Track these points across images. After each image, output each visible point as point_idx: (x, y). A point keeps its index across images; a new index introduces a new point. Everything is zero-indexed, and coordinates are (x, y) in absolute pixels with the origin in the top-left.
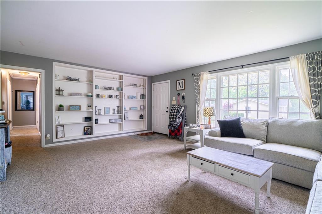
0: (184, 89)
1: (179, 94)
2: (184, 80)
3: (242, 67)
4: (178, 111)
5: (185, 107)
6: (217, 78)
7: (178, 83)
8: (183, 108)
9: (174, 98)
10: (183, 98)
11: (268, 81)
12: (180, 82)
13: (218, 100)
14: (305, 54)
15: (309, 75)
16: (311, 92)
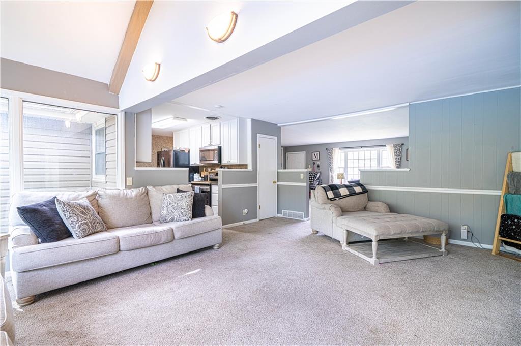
0: (319, 159)
1: (314, 163)
2: (319, 152)
3: (362, 147)
4: (315, 177)
5: (320, 173)
6: (345, 153)
7: (313, 155)
8: (319, 174)
9: (310, 166)
10: (318, 166)
11: (376, 158)
12: (316, 154)
13: (346, 168)
14: (393, 145)
15: (395, 156)
16: (396, 164)
